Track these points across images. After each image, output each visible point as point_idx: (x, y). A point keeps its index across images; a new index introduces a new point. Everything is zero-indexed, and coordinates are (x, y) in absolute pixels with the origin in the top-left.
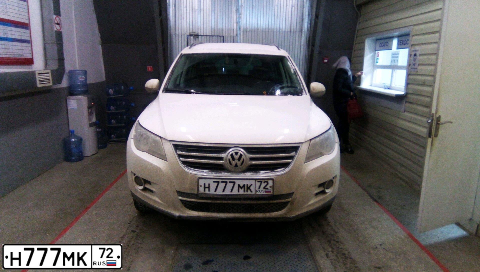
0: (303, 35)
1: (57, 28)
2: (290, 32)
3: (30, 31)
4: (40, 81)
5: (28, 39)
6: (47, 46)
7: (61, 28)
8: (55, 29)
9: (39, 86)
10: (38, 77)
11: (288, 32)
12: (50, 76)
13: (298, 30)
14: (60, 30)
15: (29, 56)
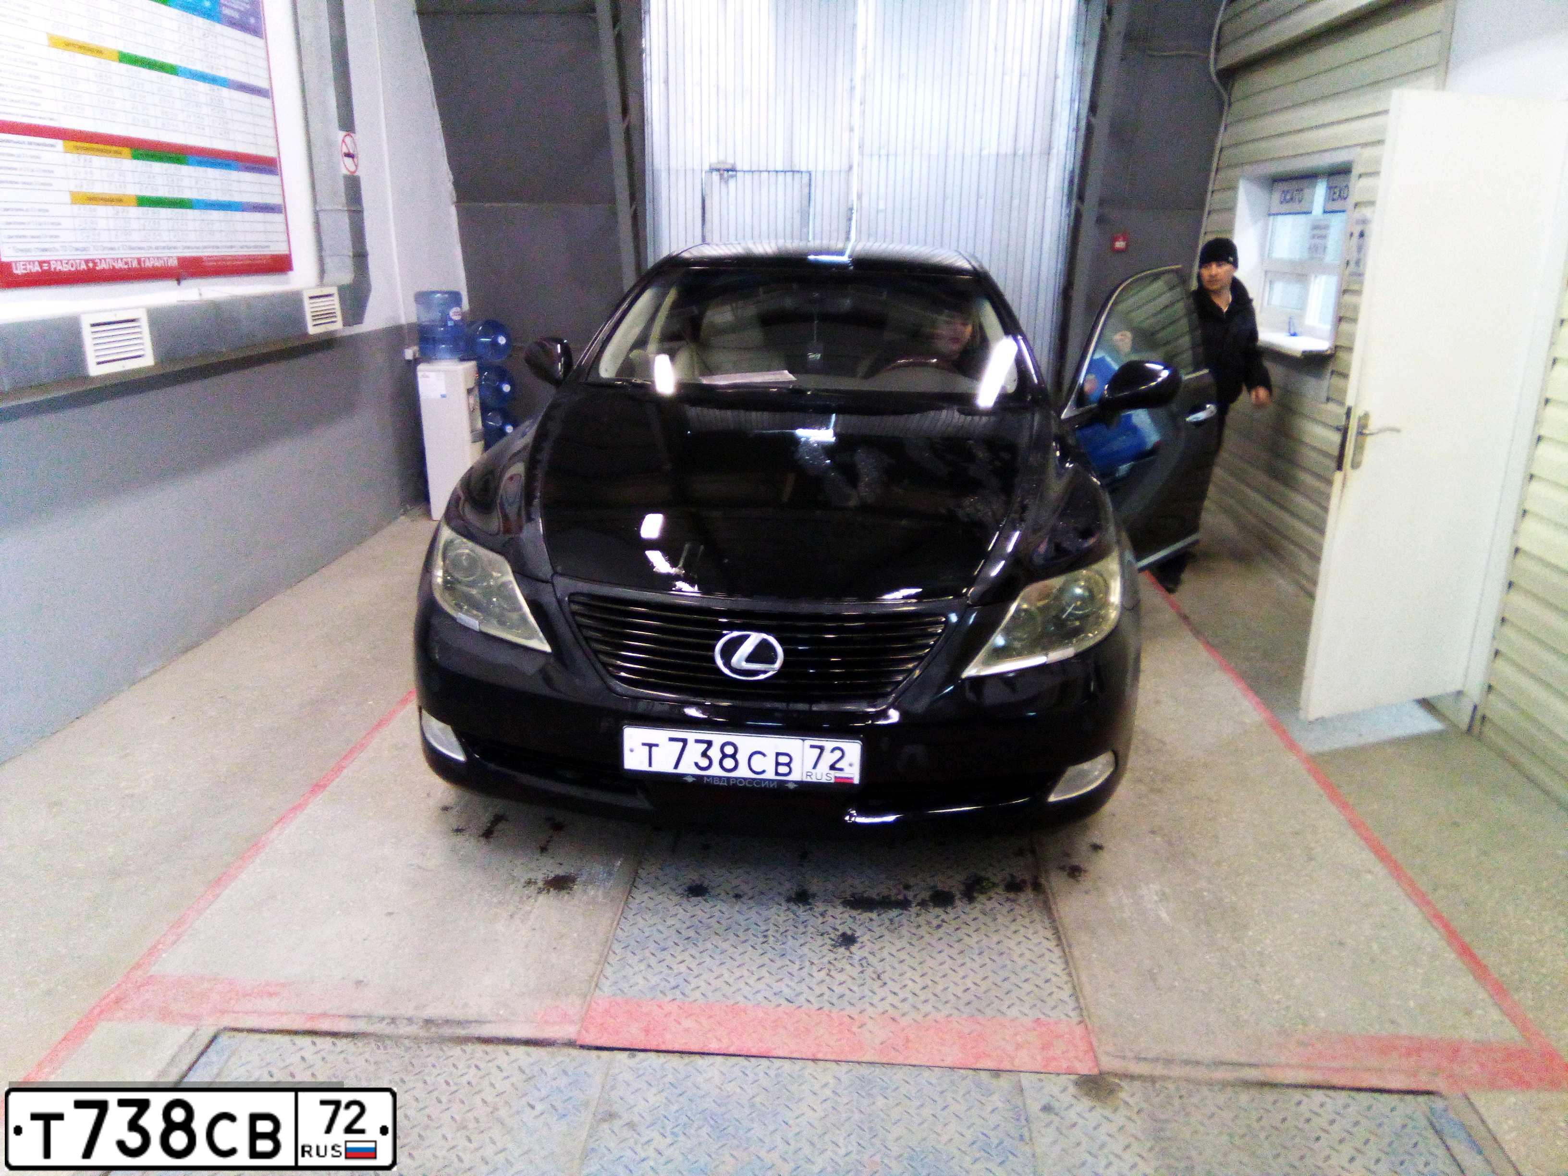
0: (1053, 165)
1: (346, 166)
2: (1015, 154)
3: (282, 180)
4: (315, 317)
5: (276, 200)
6: (324, 218)
7: (356, 166)
8: (345, 172)
9: (312, 330)
10: (309, 308)
11: (1006, 155)
12: (335, 303)
13: (1036, 150)
14: (355, 172)
15: (280, 249)
